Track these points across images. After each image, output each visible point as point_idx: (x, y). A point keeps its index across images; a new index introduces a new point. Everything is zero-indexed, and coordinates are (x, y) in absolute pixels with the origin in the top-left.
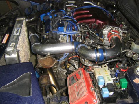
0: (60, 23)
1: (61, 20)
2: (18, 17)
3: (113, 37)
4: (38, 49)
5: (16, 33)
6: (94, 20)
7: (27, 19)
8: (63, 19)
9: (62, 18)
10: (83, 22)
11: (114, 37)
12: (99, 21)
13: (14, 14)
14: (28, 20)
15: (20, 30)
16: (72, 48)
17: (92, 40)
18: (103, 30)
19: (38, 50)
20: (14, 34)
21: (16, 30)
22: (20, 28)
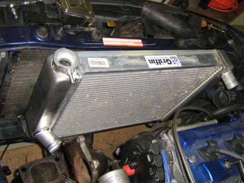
22: (180, 65)
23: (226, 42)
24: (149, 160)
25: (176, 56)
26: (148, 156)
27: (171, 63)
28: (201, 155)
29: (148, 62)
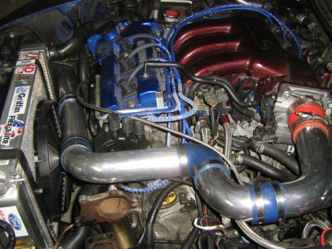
0: (146, 76)
1: (148, 67)
2: (24, 44)
3: (304, 130)
4: (78, 167)
5: (17, 110)
6: (248, 63)
7: (50, 49)
8: (153, 64)
9: (149, 62)
10: (215, 73)
11: (308, 128)
12: (259, 65)
13: (12, 36)
14: (52, 53)
15: (27, 94)
16: (180, 165)
17: (239, 122)
18: (275, 101)
19: (80, 169)
20: (11, 112)
21: (16, 95)
22: (29, 87)
23: (11, 38)
24: (124, 139)
25: (16, 88)
26: (120, 139)
27: (24, 95)
28: (130, 97)
29: (17, 113)
